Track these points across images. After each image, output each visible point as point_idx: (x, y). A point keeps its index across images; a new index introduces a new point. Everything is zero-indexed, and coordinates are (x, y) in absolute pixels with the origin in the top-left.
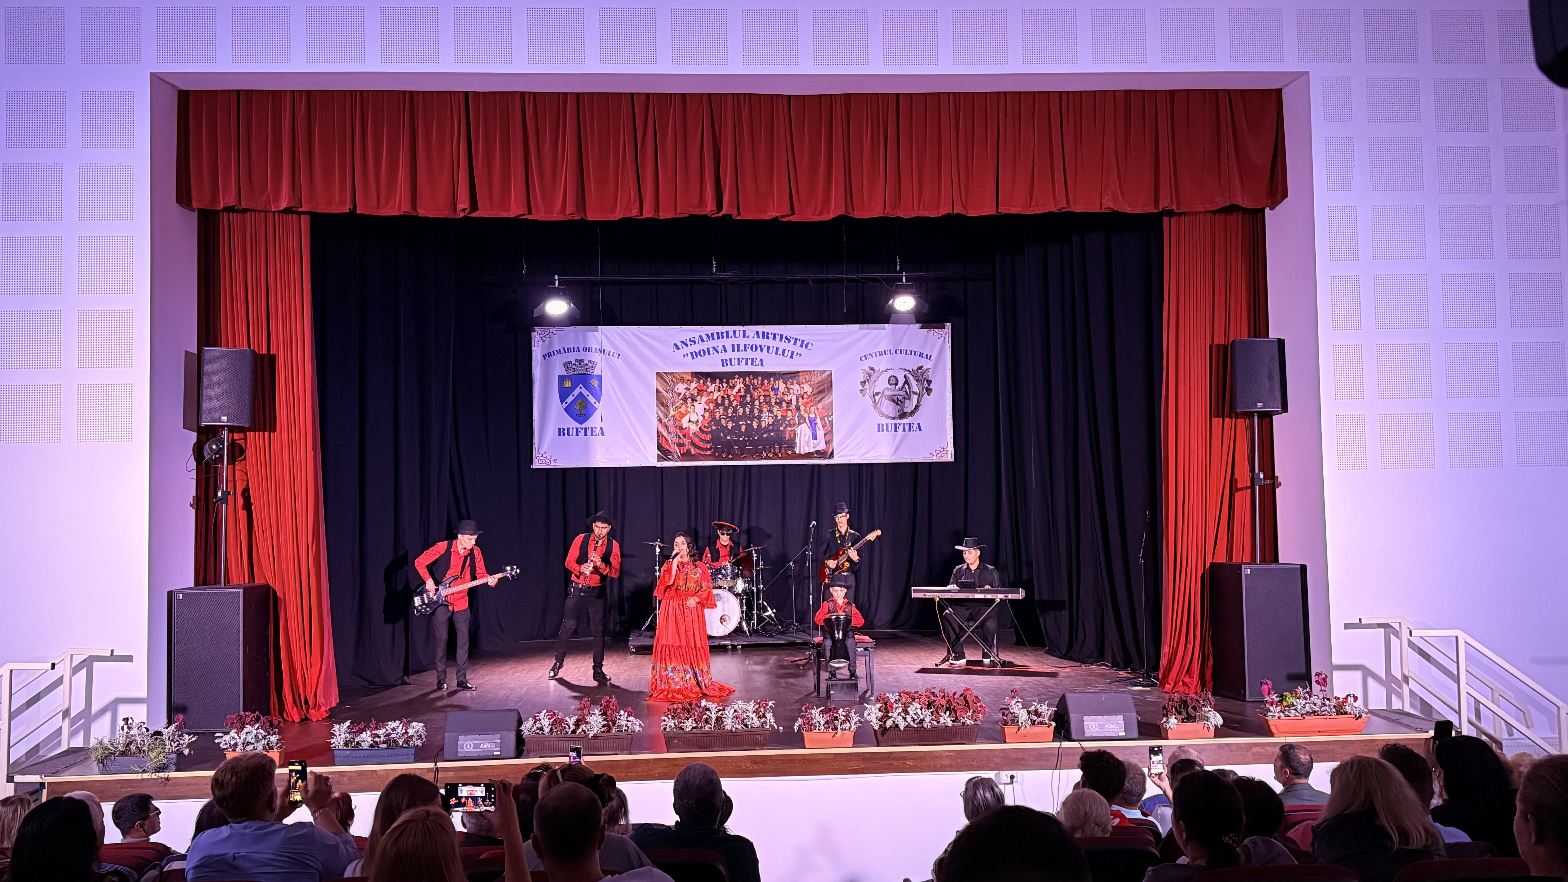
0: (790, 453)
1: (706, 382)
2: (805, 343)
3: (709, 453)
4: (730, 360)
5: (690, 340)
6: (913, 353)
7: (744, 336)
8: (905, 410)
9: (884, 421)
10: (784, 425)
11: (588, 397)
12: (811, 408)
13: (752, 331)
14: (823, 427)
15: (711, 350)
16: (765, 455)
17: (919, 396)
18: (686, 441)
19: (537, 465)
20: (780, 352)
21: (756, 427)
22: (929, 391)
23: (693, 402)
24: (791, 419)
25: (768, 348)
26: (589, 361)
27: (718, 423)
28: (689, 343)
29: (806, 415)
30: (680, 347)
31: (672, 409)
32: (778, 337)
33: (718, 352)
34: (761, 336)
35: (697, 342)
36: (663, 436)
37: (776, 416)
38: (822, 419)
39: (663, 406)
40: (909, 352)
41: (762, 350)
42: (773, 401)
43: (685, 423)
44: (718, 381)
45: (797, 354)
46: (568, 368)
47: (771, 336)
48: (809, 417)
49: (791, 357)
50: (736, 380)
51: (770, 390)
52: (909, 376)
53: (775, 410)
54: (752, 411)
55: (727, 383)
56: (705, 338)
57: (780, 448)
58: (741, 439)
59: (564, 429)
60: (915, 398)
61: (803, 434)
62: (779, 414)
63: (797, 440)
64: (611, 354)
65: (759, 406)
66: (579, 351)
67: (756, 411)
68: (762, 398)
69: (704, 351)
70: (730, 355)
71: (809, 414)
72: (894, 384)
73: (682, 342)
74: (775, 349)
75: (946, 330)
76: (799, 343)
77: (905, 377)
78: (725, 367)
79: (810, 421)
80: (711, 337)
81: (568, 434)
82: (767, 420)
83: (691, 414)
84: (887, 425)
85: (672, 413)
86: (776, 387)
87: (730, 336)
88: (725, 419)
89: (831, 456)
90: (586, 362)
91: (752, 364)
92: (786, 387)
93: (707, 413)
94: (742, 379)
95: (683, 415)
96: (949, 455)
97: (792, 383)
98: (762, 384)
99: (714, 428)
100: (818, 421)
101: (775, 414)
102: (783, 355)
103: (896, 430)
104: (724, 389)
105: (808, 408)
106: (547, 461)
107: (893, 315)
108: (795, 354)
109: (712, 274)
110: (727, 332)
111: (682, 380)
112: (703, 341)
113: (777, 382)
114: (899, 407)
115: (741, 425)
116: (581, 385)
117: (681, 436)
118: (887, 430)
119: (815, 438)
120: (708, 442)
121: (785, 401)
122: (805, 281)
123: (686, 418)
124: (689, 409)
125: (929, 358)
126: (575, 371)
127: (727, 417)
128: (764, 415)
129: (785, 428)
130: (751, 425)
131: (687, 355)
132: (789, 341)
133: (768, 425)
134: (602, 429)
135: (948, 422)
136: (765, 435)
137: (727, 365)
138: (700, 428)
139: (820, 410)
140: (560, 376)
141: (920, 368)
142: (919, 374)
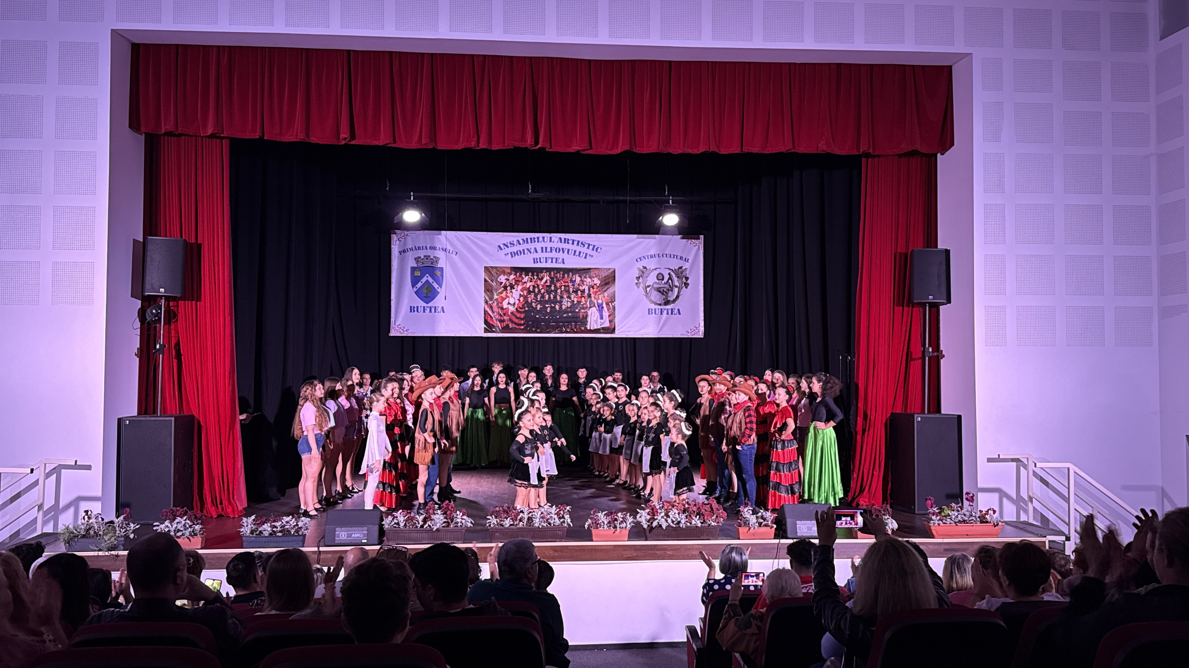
0: (583, 328)
1: (522, 275)
2: (596, 247)
3: (522, 327)
4: (540, 258)
5: (511, 243)
6: (675, 257)
7: (551, 241)
8: (669, 299)
9: (653, 306)
10: (579, 308)
11: (433, 284)
12: (600, 296)
13: (556, 237)
14: (608, 310)
15: (526, 251)
16: (564, 329)
17: (679, 289)
18: (506, 318)
19: (393, 333)
20: (577, 253)
21: (558, 309)
22: (686, 285)
23: (511, 290)
25: (568, 250)
26: (434, 257)
27: (530, 305)
28: (509, 245)
29: (595, 301)
30: (503, 248)
31: (495, 294)
32: (576, 243)
33: (530, 252)
34: (563, 241)
35: (515, 244)
36: (488, 313)
37: (573, 301)
38: (607, 304)
39: (489, 291)
40: (672, 256)
41: (563, 252)
42: (571, 290)
43: (505, 305)
44: (530, 274)
45: (590, 255)
46: (418, 261)
47: (571, 242)
48: (597, 302)
49: (585, 258)
50: (543, 274)
51: (569, 282)
52: (672, 273)
53: (572, 296)
54: (555, 297)
55: (537, 275)
56: (521, 242)
57: (576, 325)
58: (547, 317)
59: (414, 307)
60: (676, 290)
61: (593, 315)
62: (576, 300)
63: (589, 319)
64: (451, 252)
65: (561, 293)
66: (427, 249)
67: (558, 298)
68: (563, 288)
69: (520, 251)
70: (539, 255)
71: (597, 300)
72: (660, 279)
73: (504, 244)
74: (573, 251)
75: (700, 241)
76: (591, 247)
77: (669, 274)
78: (536, 264)
79: (598, 306)
80: (526, 241)
81: (418, 311)
82: (566, 304)
83: (510, 298)
84: (655, 309)
85: (496, 297)
86: (574, 279)
87: (540, 241)
88: (535, 303)
89: (613, 331)
90: (432, 257)
91: (556, 262)
92: (581, 280)
93: (522, 298)
94: (548, 273)
95: (504, 299)
96: (701, 333)
97: (585, 277)
98: (563, 277)
99: (527, 309)
100: (604, 305)
101: (572, 299)
102: (579, 256)
103: (661, 314)
104: (535, 280)
105: (597, 296)
106: (401, 331)
107: (662, 228)
108: (588, 255)
109: (528, 194)
110: (538, 238)
111: (504, 273)
112: (520, 244)
113: (574, 275)
114: (664, 297)
115: (547, 307)
116: (427, 275)
117: (502, 314)
118: (655, 314)
119: (602, 318)
120: (522, 319)
121: (580, 290)
122: (597, 202)
123: (506, 301)
124: (508, 294)
125: (686, 260)
126: (423, 264)
127: (537, 301)
128: (564, 300)
129: (579, 310)
130: (554, 307)
131: (508, 254)
132: (584, 246)
133: (567, 307)
134: (442, 308)
135: (700, 308)
136: (565, 315)
137: (537, 262)
138: (516, 309)
139: (606, 297)
140: (412, 268)
141: (681, 268)
142: (680, 273)
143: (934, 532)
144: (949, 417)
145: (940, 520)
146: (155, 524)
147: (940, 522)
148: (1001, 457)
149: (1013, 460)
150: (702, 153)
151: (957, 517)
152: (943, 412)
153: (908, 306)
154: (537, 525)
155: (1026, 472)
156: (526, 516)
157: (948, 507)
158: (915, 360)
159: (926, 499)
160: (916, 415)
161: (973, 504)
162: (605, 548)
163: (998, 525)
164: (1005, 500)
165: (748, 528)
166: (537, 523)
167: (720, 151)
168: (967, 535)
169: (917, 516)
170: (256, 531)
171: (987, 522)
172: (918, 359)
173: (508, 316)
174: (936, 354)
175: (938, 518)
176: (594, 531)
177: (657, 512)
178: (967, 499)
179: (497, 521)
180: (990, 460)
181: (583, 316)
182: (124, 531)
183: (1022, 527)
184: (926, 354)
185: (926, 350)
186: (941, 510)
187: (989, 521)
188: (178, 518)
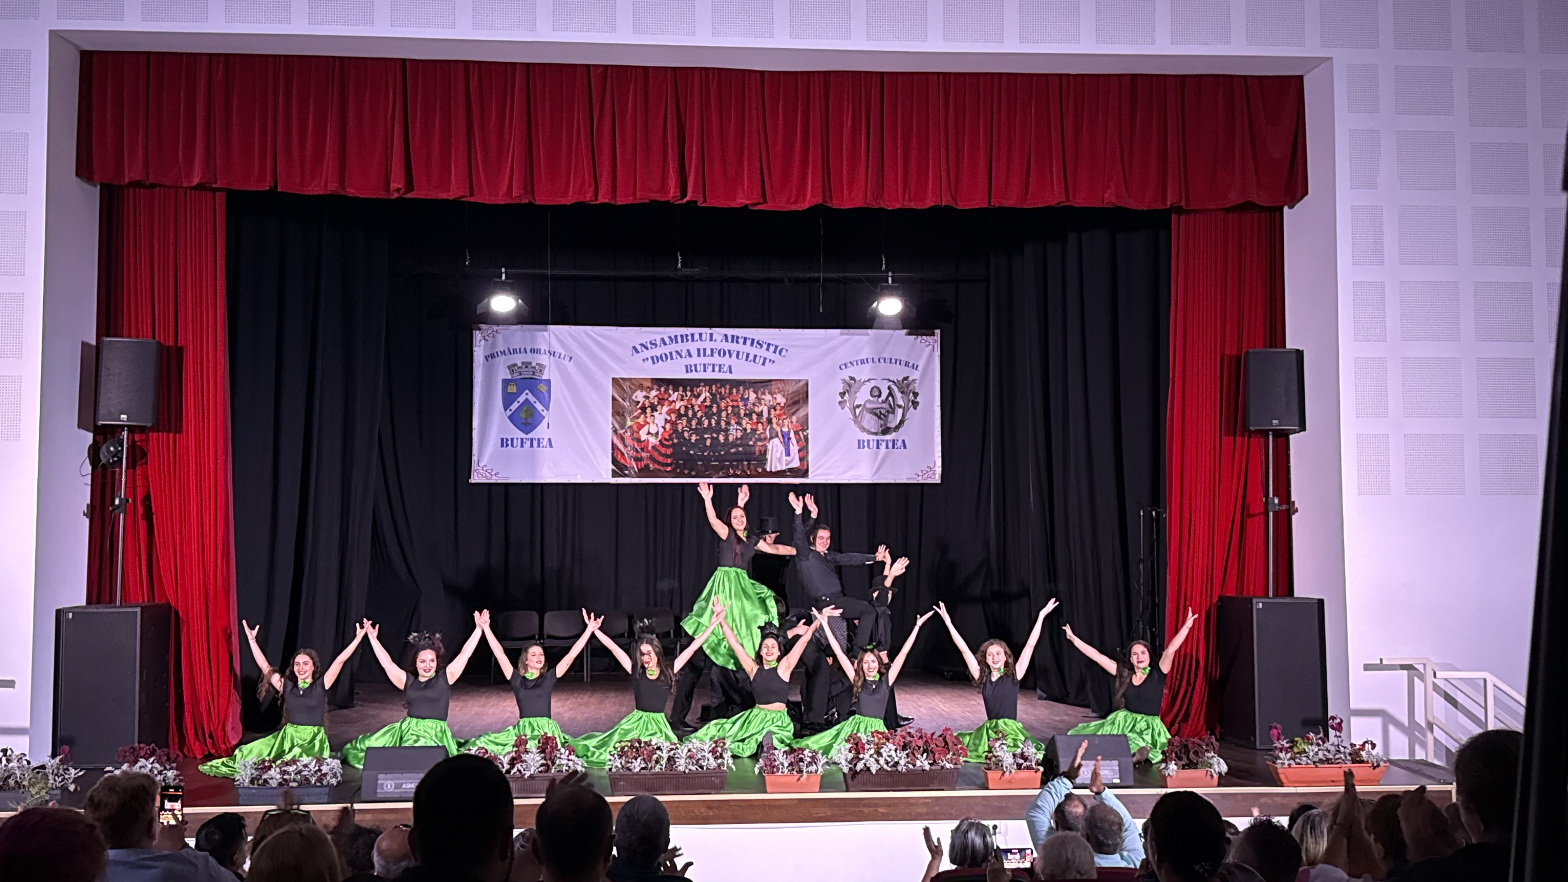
0: (760, 470)
1: (668, 390)
2: (779, 349)
3: (669, 469)
4: (696, 365)
5: (651, 343)
6: (898, 362)
7: (711, 339)
8: (889, 425)
9: (866, 437)
10: (754, 439)
11: (535, 405)
12: (785, 421)
14: (797, 442)
15: (674, 354)
16: (732, 471)
17: (904, 410)
18: (644, 455)
19: (475, 479)
20: (751, 357)
21: (722, 441)
22: (915, 404)
23: (652, 412)
24: (762, 433)
25: (738, 353)
26: (537, 364)
27: (680, 435)
28: (649, 346)
29: (778, 429)
30: (640, 350)
31: (629, 419)
32: (749, 342)
33: (681, 357)
34: (730, 339)
35: (659, 345)
36: (618, 449)
37: (745, 429)
38: (796, 433)
39: (619, 415)
40: (893, 361)
41: (730, 356)
42: (742, 412)
43: (643, 437)
44: (681, 388)
45: (770, 360)
46: (513, 371)
47: (741, 341)
48: (781, 431)
49: (763, 364)
50: (701, 388)
51: (739, 400)
52: (894, 387)
53: (744, 422)
54: (718, 423)
55: (692, 391)
57: (749, 465)
58: (706, 454)
59: (507, 440)
60: (900, 412)
61: (775, 449)
62: (749, 427)
63: (769, 456)
64: (562, 356)
65: (727, 417)
66: (526, 353)
67: (723, 424)
68: (730, 409)
69: (666, 355)
70: (695, 360)
71: (781, 428)
72: (876, 396)
73: (642, 345)
74: (745, 354)
75: (935, 337)
76: (772, 349)
77: (889, 388)
78: (689, 374)
79: (783, 436)
80: (674, 339)
81: (512, 445)
82: (735, 434)
83: (651, 425)
84: (868, 441)
85: (629, 423)
86: (746, 397)
87: (695, 339)
88: (688, 432)
89: (805, 473)
90: (534, 365)
91: (720, 371)
92: (757, 398)
93: (668, 424)
94: (707, 387)
95: (641, 427)
96: (937, 476)
97: (764, 393)
98: (731, 393)
99: (675, 441)
100: (792, 435)
101: (744, 427)
102: (754, 361)
103: (878, 447)
104: (687, 398)
105: (781, 421)
106: (488, 474)
107: (877, 319)
108: (767, 361)
109: (676, 269)
110: (692, 335)
111: (641, 387)
113: (747, 391)
114: (882, 422)
115: (706, 439)
116: (527, 391)
117: (638, 449)
118: (869, 447)
119: (788, 454)
120: (668, 456)
121: (755, 412)
122: (781, 281)
123: (645, 430)
124: (648, 420)
125: (915, 367)
126: (520, 374)
127: (691, 429)
128: (732, 427)
129: (755, 443)
130: (717, 438)
131: (647, 359)
132: (761, 346)
133: (736, 438)
134: (550, 440)
135: (935, 439)
136: (733, 450)
137: (691, 371)
138: (660, 441)
139: (795, 423)
140: (503, 380)
141: (906, 378)
142: (905, 385)
143: (1282, 777)
144: (1306, 603)
145: (1291, 758)
146: (108, 769)
147: (1292, 762)
148: (1385, 662)
149: (1403, 667)
150: (931, 208)
151: (1317, 754)
152: (1297, 594)
153: (1243, 435)
154: (681, 769)
155: (1423, 684)
156: (665, 755)
157: (1303, 739)
158: (1253, 516)
159: (1271, 728)
160: (1254, 601)
161: (1342, 735)
162: (784, 803)
163: (1378, 766)
164: (1392, 728)
165: (1000, 773)
166: (682, 765)
167: (957, 205)
168: (1333, 781)
169: (1258, 752)
170: (259, 779)
171: (1362, 762)
172: (1259, 514)
173: (648, 451)
174: (1284, 507)
175: (1289, 755)
176: (768, 778)
177: (864, 749)
178: (1333, 727)
179: (621, 763)
180: (1367, 667)
181: (760, 451)
182: (60, 780)
183: (1416, 769)
184: (1270, 507)
185: (1270, 501)
186: (1293, 743)
187: (1366, 759)
188: (142, 760)
